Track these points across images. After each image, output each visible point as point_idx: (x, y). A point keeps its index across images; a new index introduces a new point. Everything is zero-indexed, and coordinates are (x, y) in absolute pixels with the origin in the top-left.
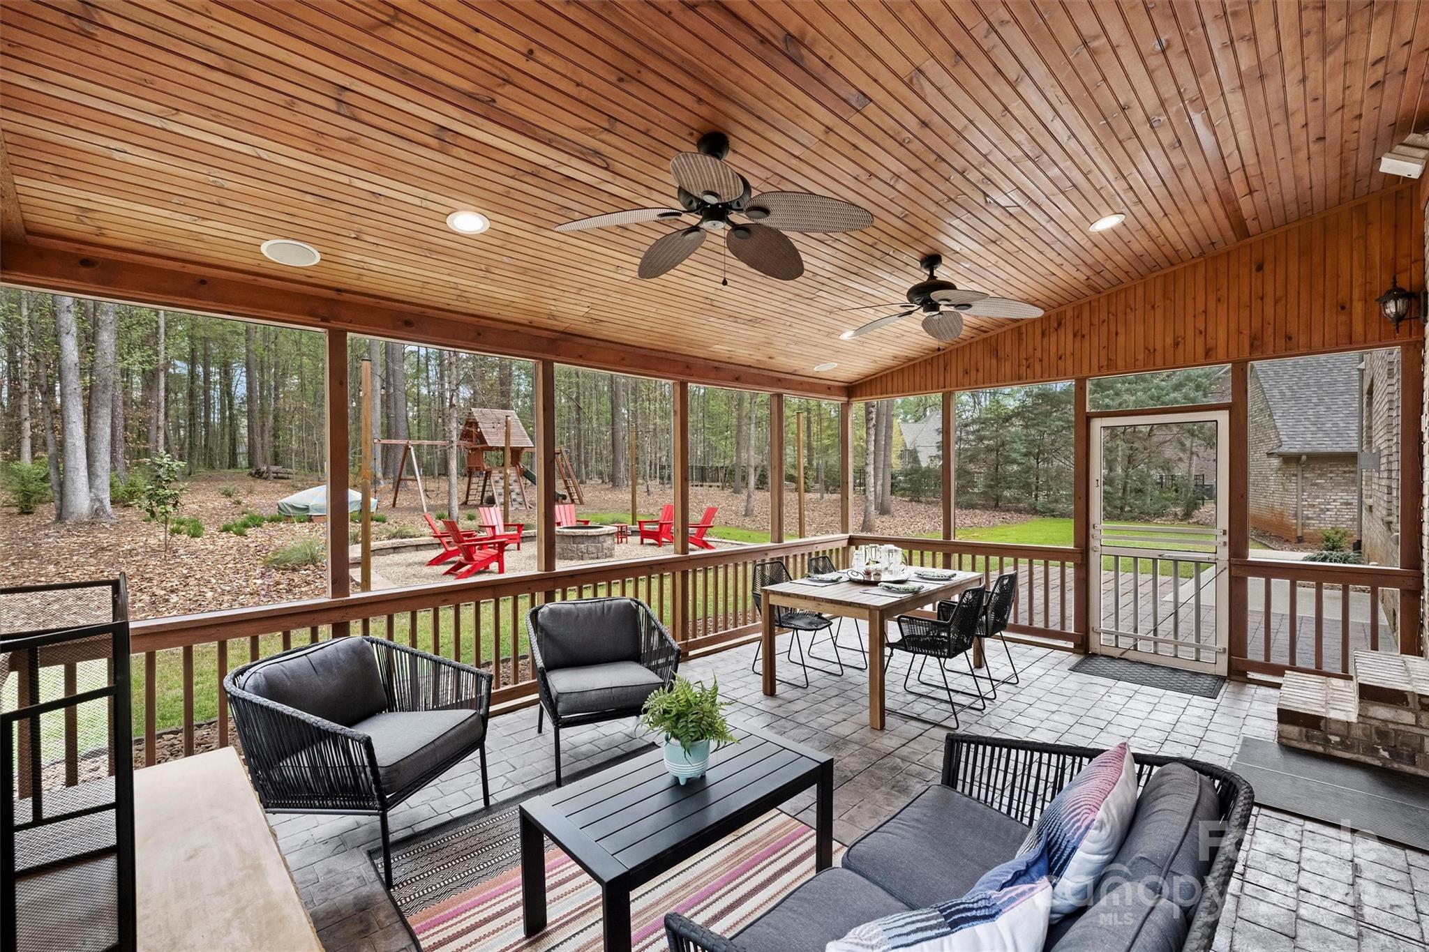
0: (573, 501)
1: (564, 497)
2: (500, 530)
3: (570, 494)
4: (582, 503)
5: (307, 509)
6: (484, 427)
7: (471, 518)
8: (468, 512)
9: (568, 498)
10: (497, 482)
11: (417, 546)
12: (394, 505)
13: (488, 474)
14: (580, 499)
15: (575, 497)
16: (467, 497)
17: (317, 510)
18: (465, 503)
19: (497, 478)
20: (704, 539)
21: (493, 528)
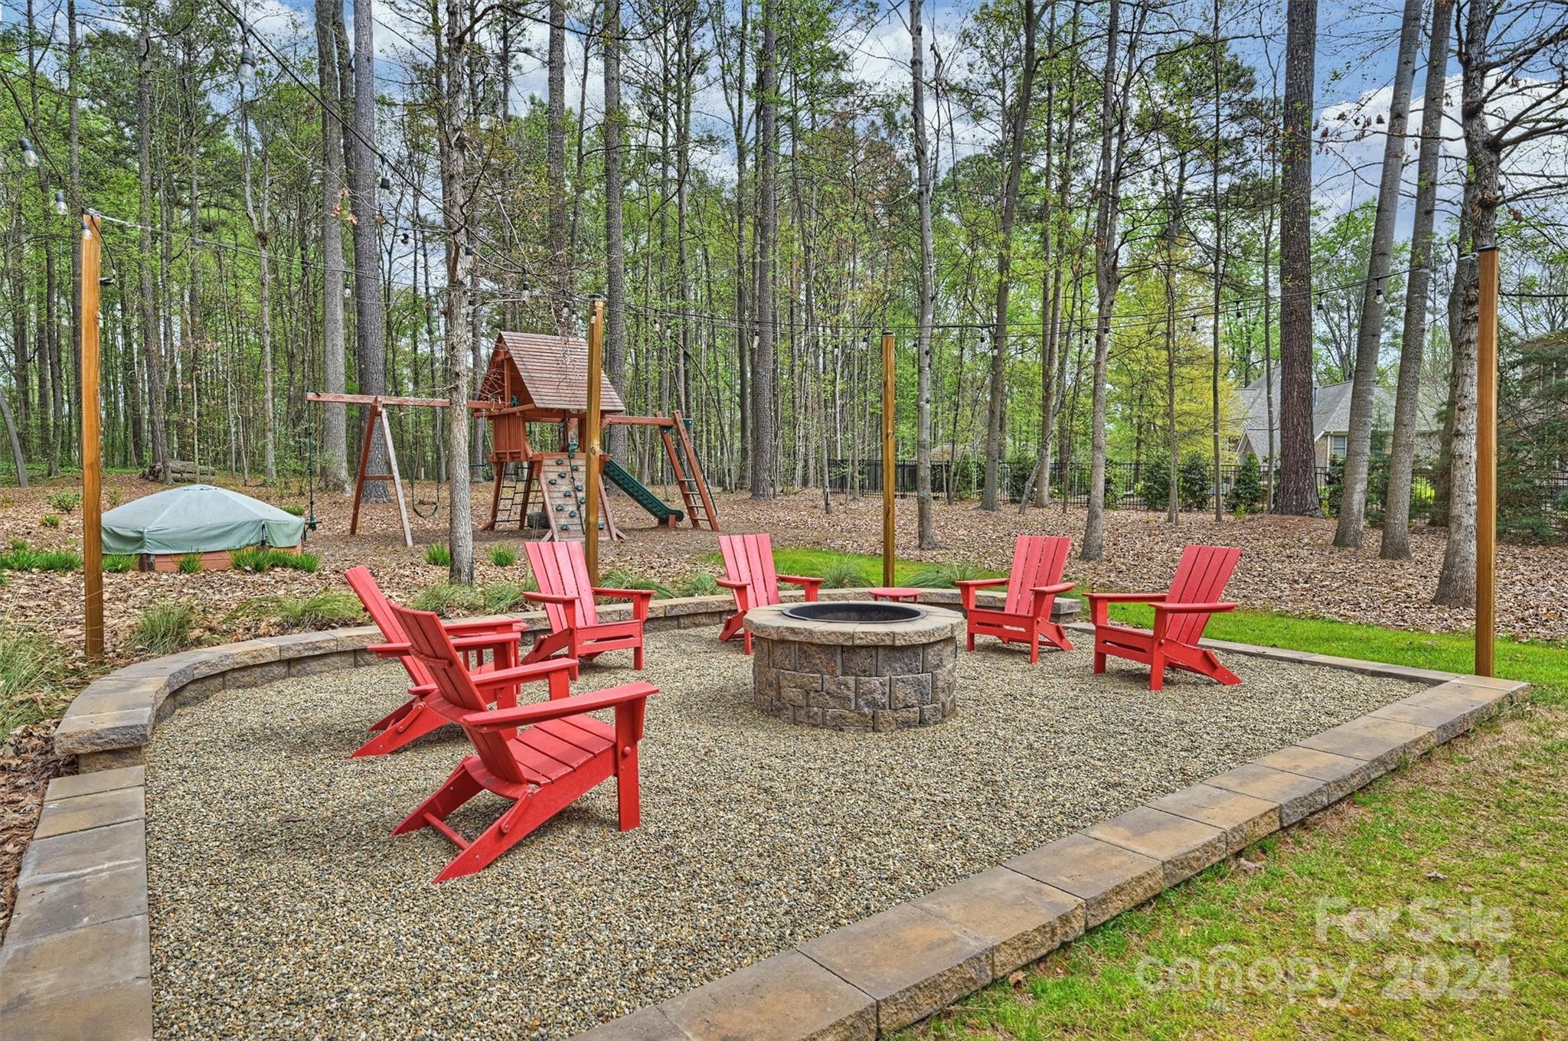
0: (695, 522)
1: (679, 516)
2: (587, 612)
3: (691, 509)
4: (714, 528)
5: (139, 540)
6: (528, 368)
7: (502, 561)
8: (496, 546)
9: (687, 517)
10: (552, 483)
11: (355, 652)
12: (353, 531)
13: (535, 466)
14: (710, 520)
15: (701, 514)
16: (494, 515)
17: (163, 544)
18: (491, 527)
19: (553, 476)
20: (1202, 641)
21: (569, 604)
